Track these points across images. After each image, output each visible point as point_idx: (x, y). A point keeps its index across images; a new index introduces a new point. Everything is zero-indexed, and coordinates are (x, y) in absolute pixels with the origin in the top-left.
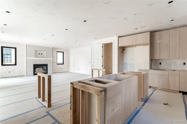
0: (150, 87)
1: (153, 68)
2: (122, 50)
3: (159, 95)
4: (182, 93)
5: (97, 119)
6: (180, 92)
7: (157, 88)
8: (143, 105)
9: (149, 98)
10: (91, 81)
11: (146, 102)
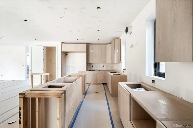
0: (87, 83)
1: (88, 69)
2: (65, 54)
3: (92, 88)
4: (103, 84)
5: (59, 117)
6: (102, 83)
7: (91, 83)
8: (84, 98)
9: (87, 91)
10: (45, 87)
11: (86, 94)
